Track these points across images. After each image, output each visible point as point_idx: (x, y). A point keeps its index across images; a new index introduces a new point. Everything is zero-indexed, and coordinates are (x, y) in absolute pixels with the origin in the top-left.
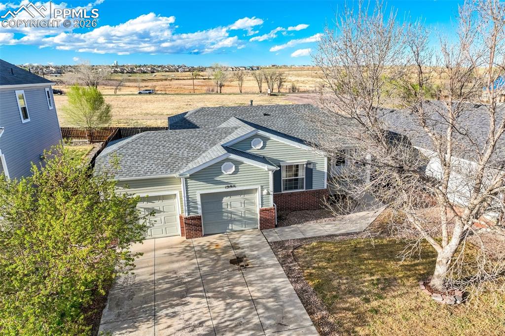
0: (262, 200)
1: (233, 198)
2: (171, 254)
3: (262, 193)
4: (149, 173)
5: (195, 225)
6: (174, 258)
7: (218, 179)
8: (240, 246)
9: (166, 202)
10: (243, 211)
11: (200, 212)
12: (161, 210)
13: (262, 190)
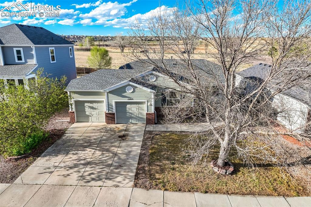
0: (148, 108)
1: (133, 105)
2: (94, 130)
3: (147, 104)
4: (91, 89)
5: (111, 117)
6: (94, 131)
7: (124, 94)
8: (129, 130)
9: (99, 104)
10: (138, 113)
11: (114, 111)
12: (97, 108)
13: (148, 103)
